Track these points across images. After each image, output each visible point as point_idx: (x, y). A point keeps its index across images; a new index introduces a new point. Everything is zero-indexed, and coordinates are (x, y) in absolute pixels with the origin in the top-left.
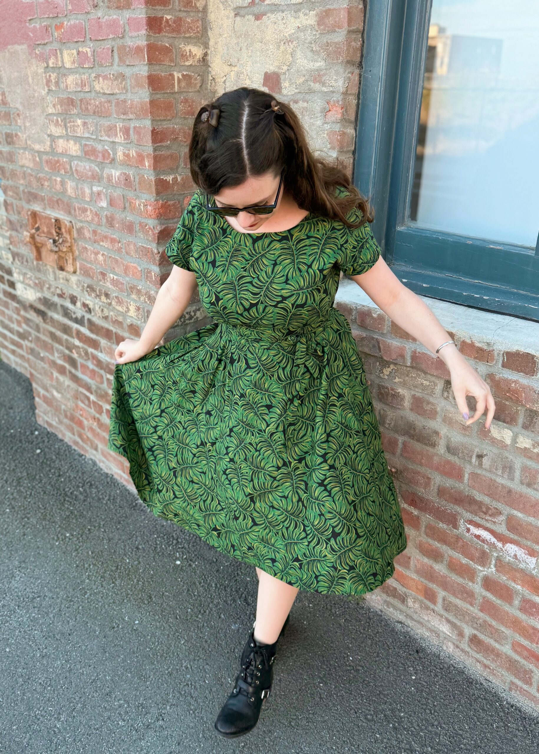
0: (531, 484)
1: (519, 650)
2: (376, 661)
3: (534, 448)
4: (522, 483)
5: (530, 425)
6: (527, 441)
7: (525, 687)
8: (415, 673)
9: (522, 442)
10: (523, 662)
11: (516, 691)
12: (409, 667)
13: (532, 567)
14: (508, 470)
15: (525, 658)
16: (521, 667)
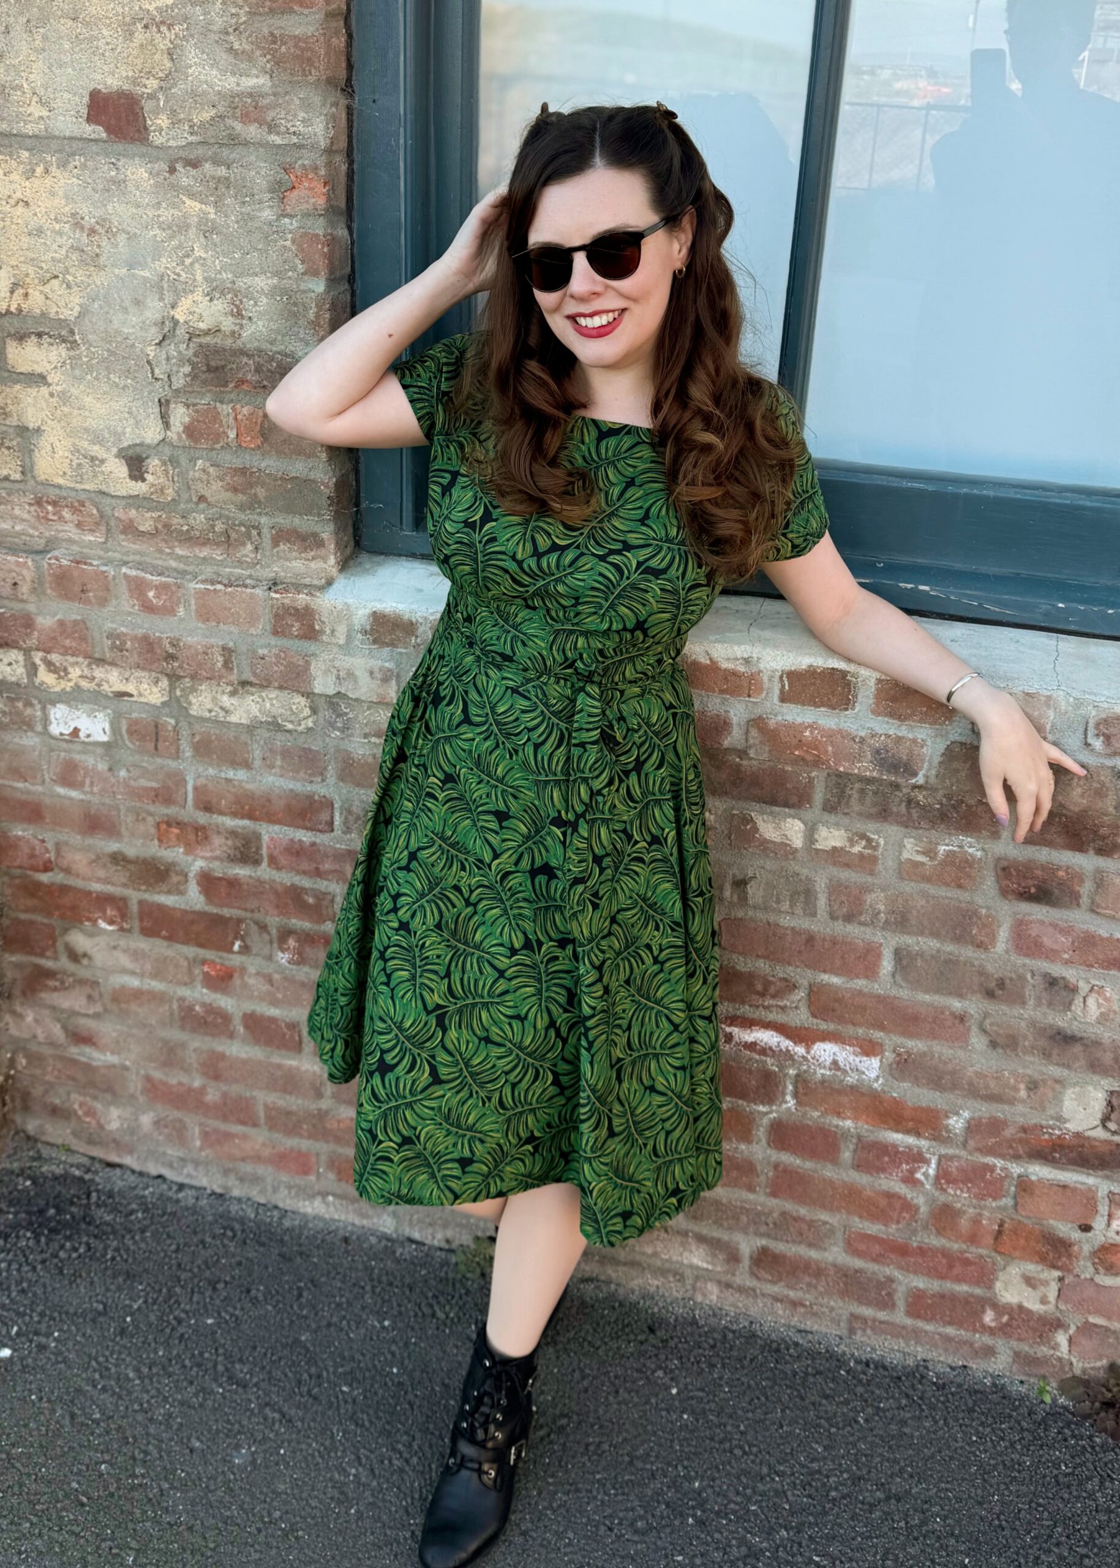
0: (853, 916)
1: (862, 1247)
2: (586, 1391)
3: (852, 846)
4: (833, 917)
5: (839, 803)
6: (837, 833)
7: (882, 1315)
8: (672, 1379)
9: (826, 839)
10: (871, 1267)
11: (864, 1330)
12: (654, 1372)
13: (873, 1075)
14: (802, 898)
15: (875, 1260)
16: (870, 1280)
